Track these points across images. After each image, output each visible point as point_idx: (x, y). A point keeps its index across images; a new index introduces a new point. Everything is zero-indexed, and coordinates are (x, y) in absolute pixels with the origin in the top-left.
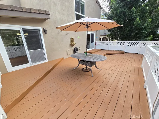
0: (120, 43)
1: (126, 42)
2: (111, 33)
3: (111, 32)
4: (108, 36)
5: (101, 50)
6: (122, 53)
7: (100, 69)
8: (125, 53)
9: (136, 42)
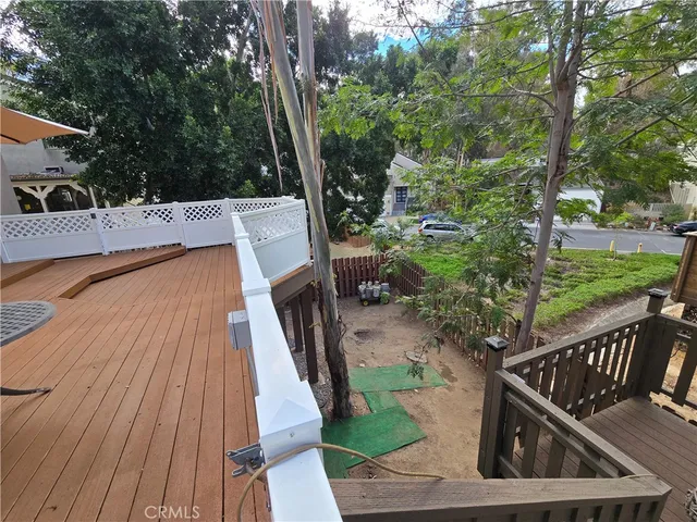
0: (160, 213)
1: (177, 207)
2: (94, 165)
3: (87, 159)
4: (85, 180)
5: (51, 263)
6: (177, 252)
7: (42, 387)
8: (189, 250)
9: (211, 203)
